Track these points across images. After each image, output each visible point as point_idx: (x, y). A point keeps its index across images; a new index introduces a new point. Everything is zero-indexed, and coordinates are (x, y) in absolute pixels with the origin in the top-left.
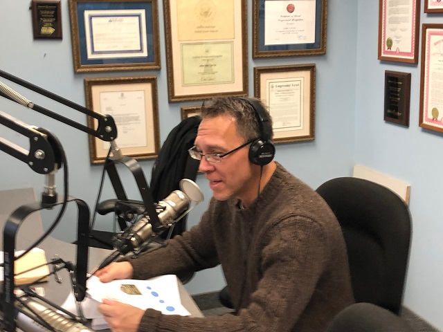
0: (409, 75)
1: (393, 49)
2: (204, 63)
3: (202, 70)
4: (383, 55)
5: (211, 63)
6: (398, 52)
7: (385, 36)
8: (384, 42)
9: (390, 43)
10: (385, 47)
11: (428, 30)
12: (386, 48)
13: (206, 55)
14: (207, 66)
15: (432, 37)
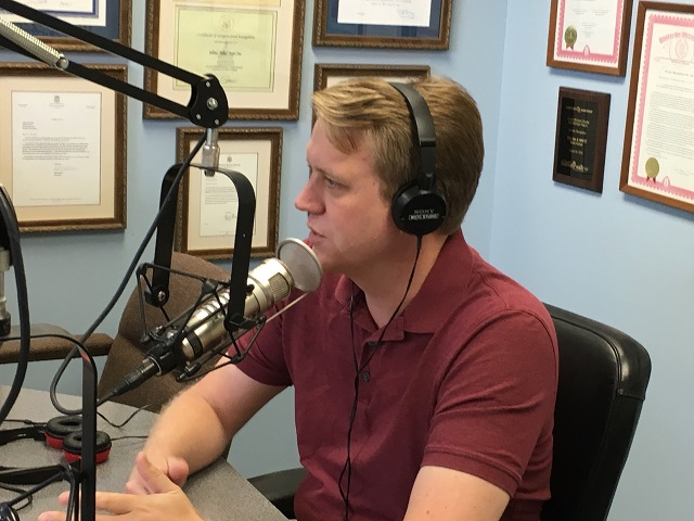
0: (608, 97)
1: (578, 47)
2: (220, 48)
3: (214, 60)
4: (556, 58)
6: (586, 53)
7: (562, 24)
8: (561, 34)
9: (571, 37)
10: (561, 43)
11: (649, 13)
12: (564, 44)
13: (223, 33)
15: (657, 27)
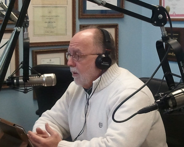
1: (171, 13)
2: (48, 20)
3: (46, 25)
5: (52, 20)
7: (164, 5)
9: (168, 10)
13: (49, 15)
14: (49, 22)
